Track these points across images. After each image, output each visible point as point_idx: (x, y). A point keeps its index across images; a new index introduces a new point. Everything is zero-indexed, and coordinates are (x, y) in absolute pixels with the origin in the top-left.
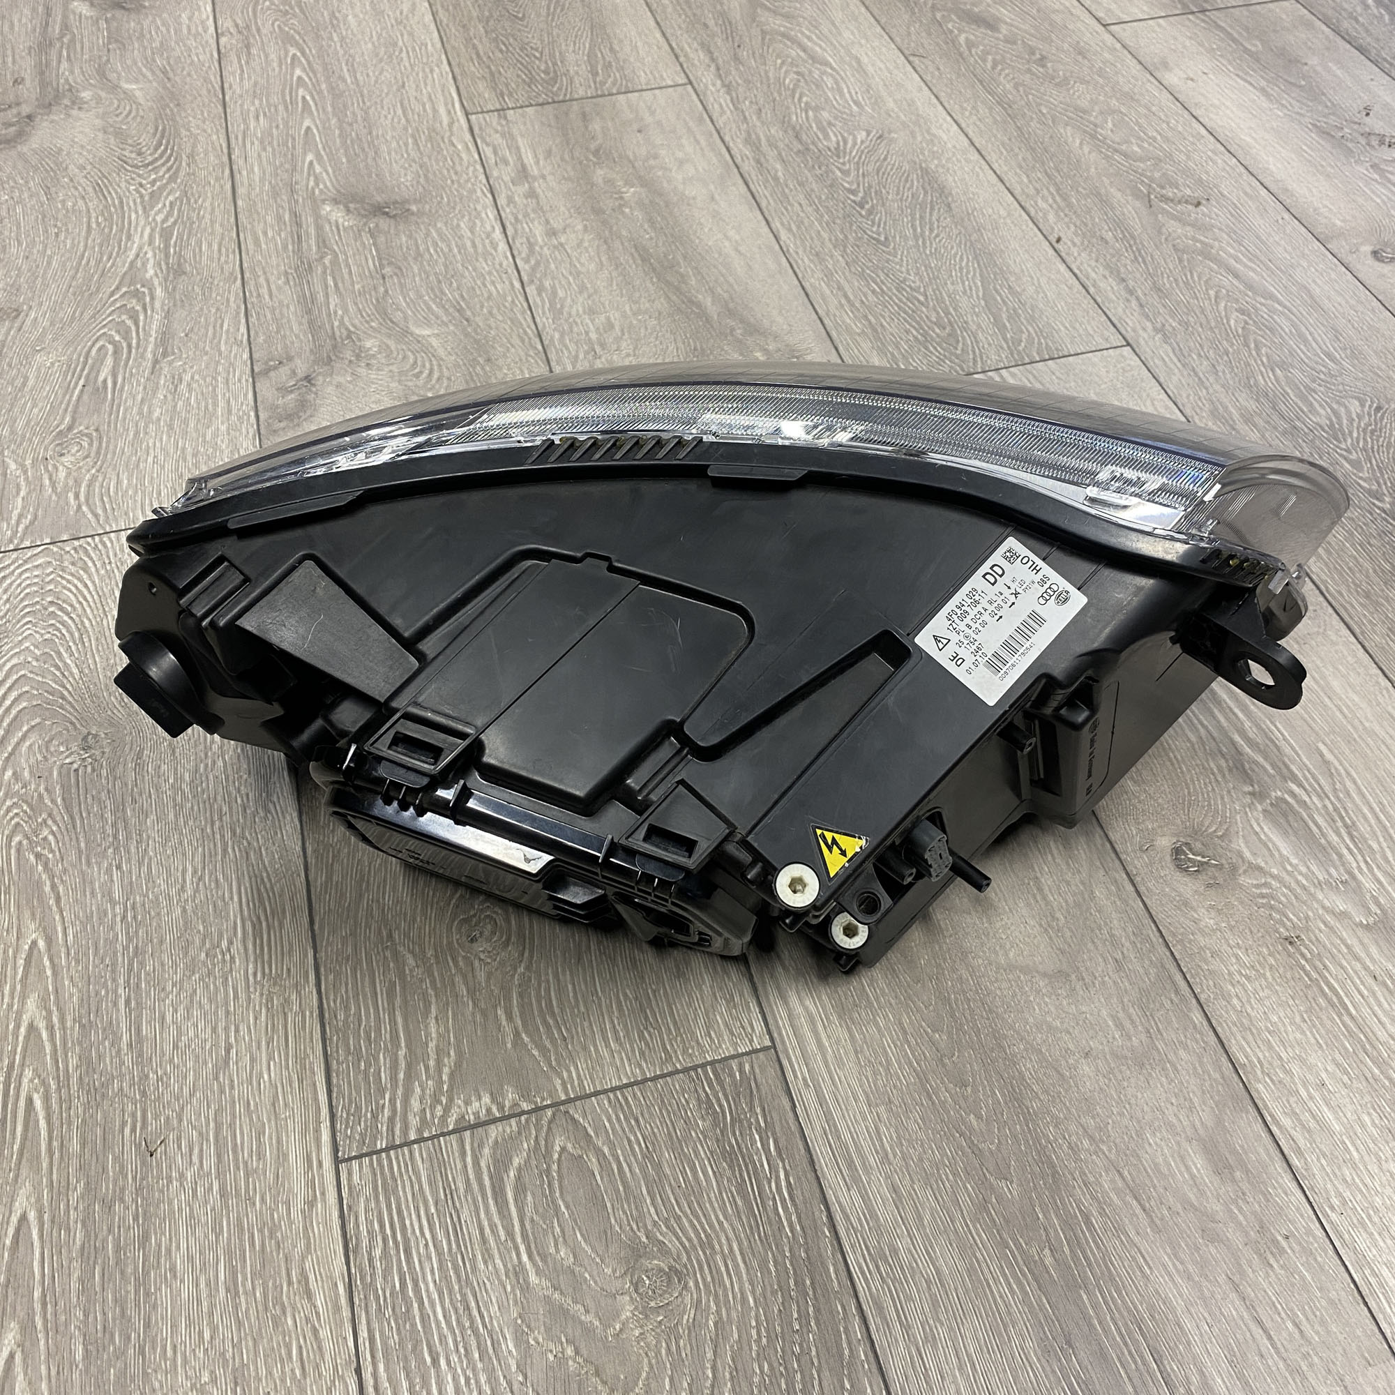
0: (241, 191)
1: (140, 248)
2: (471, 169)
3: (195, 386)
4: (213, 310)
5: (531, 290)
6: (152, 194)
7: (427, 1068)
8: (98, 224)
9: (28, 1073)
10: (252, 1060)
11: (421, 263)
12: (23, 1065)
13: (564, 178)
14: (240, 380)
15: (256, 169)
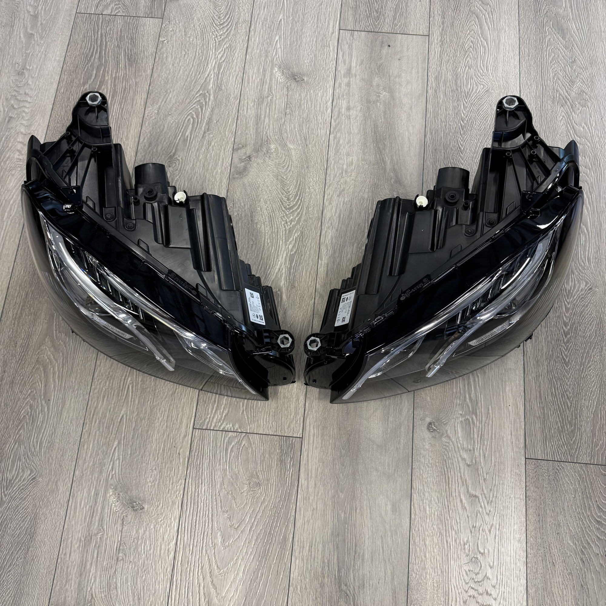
0: (249, 50)
1: (210, 72)
2: (332, 62)
3: (215, 148)
4: (227, 113)
5: (332, 136)
6: (219, 42)
7: (220, 412)
8: (199, 54)
9: (130, 379)
10: (181, 394)
11: (300, 111)
12: (129, 376)
13: (363, 79)
14: (229, 150)
15: (257, 39)
